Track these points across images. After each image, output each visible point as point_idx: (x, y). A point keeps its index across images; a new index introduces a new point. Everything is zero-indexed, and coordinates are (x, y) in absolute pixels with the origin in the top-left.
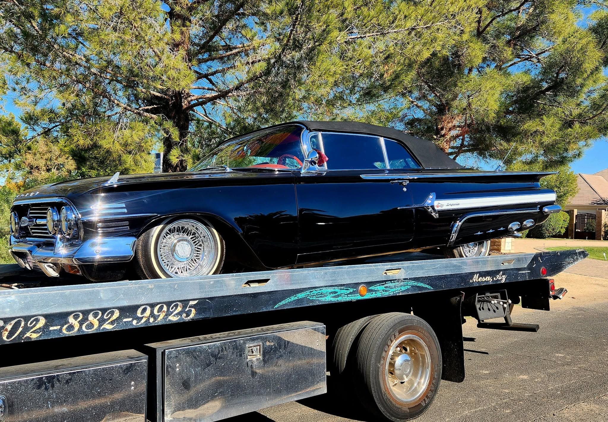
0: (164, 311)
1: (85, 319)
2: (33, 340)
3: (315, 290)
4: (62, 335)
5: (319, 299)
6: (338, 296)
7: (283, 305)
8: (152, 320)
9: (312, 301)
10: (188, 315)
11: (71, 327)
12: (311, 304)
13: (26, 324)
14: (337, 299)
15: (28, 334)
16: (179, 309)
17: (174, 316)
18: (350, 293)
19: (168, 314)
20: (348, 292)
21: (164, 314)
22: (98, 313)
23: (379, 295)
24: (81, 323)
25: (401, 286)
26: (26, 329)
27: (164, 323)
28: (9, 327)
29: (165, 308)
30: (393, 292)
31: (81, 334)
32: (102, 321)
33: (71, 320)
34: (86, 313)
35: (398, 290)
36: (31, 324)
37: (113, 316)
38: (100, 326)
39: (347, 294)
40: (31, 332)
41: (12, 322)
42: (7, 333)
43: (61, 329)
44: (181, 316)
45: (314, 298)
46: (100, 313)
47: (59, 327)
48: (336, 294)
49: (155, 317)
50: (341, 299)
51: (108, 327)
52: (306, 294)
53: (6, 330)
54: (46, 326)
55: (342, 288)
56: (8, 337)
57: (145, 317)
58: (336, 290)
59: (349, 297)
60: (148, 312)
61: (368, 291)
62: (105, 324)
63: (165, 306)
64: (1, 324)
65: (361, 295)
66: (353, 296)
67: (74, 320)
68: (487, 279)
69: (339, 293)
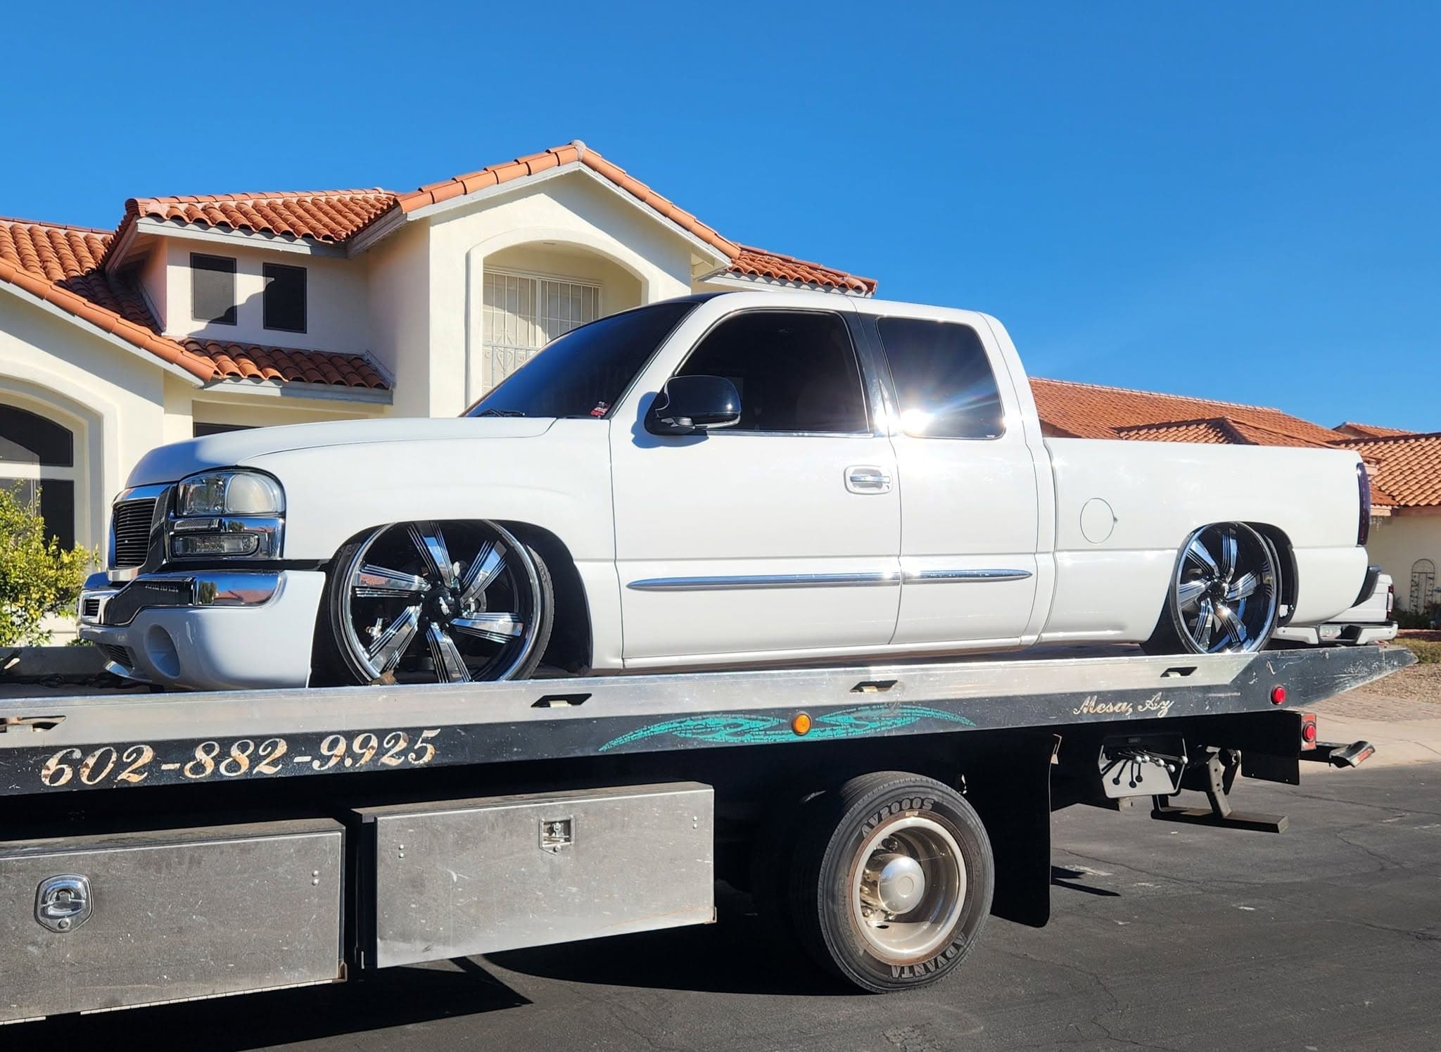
0: (372, 748)
1: (225, 754)
2: (132, 785)
3: (691, 720)
4: (182, 781)
5: (700, 737)
6: (743, 733)
7: (620, 746)
8: (348, 762)
9: (685, 740)
10: (419, 757)
11: (199, 767)
12: (681, 747)
13: (120, 757)
14: (740, 738)
15: (123, 776)
16: (402, 744)
17: (392, 756)
18: (772, 729)
19: (381, 752)
20: (768, 725)
21: (373, 752)
22: (249, 743)
23: (840, 734)
24: (218, 761)
25: (895, 718)
26: (120, 766)
27: (372, 769)
28: (91, 761)
29: (374, 742)
30: (875, 729)
31: (217, 779)
32: (255, 760)
33: (200, 754)
34: (226, 743)
35: (886, 725)
36: (127, 758)
37: (276, 752)
38: (252, 767)
39: (765, 730)
40: (129, 772)
41: (95, 753)
42: (87, 771)
43: (182, 768)
44: (406, 757)
45: (689, 735)
46: (252, 744)
47: (178, 765)
48: (739, 729)
49: (356, 758)
50: (748, 740)
51: (266, 769)
52: (670, 726)
53: (87, 765)
54: (155, 763)
55: (752, 717)
56: (89, 779)
57: (336, 756)
58: (739, 721)
59: (769, 735)
60: (341, 747)
61: (814, 724)
62: (261, 765)
63: (374, 737)
64: (77, 754)
65: (797, 733)
66: (779, 734)
67: (204, 755)
68: (1120, 708)
69: (746, 727)
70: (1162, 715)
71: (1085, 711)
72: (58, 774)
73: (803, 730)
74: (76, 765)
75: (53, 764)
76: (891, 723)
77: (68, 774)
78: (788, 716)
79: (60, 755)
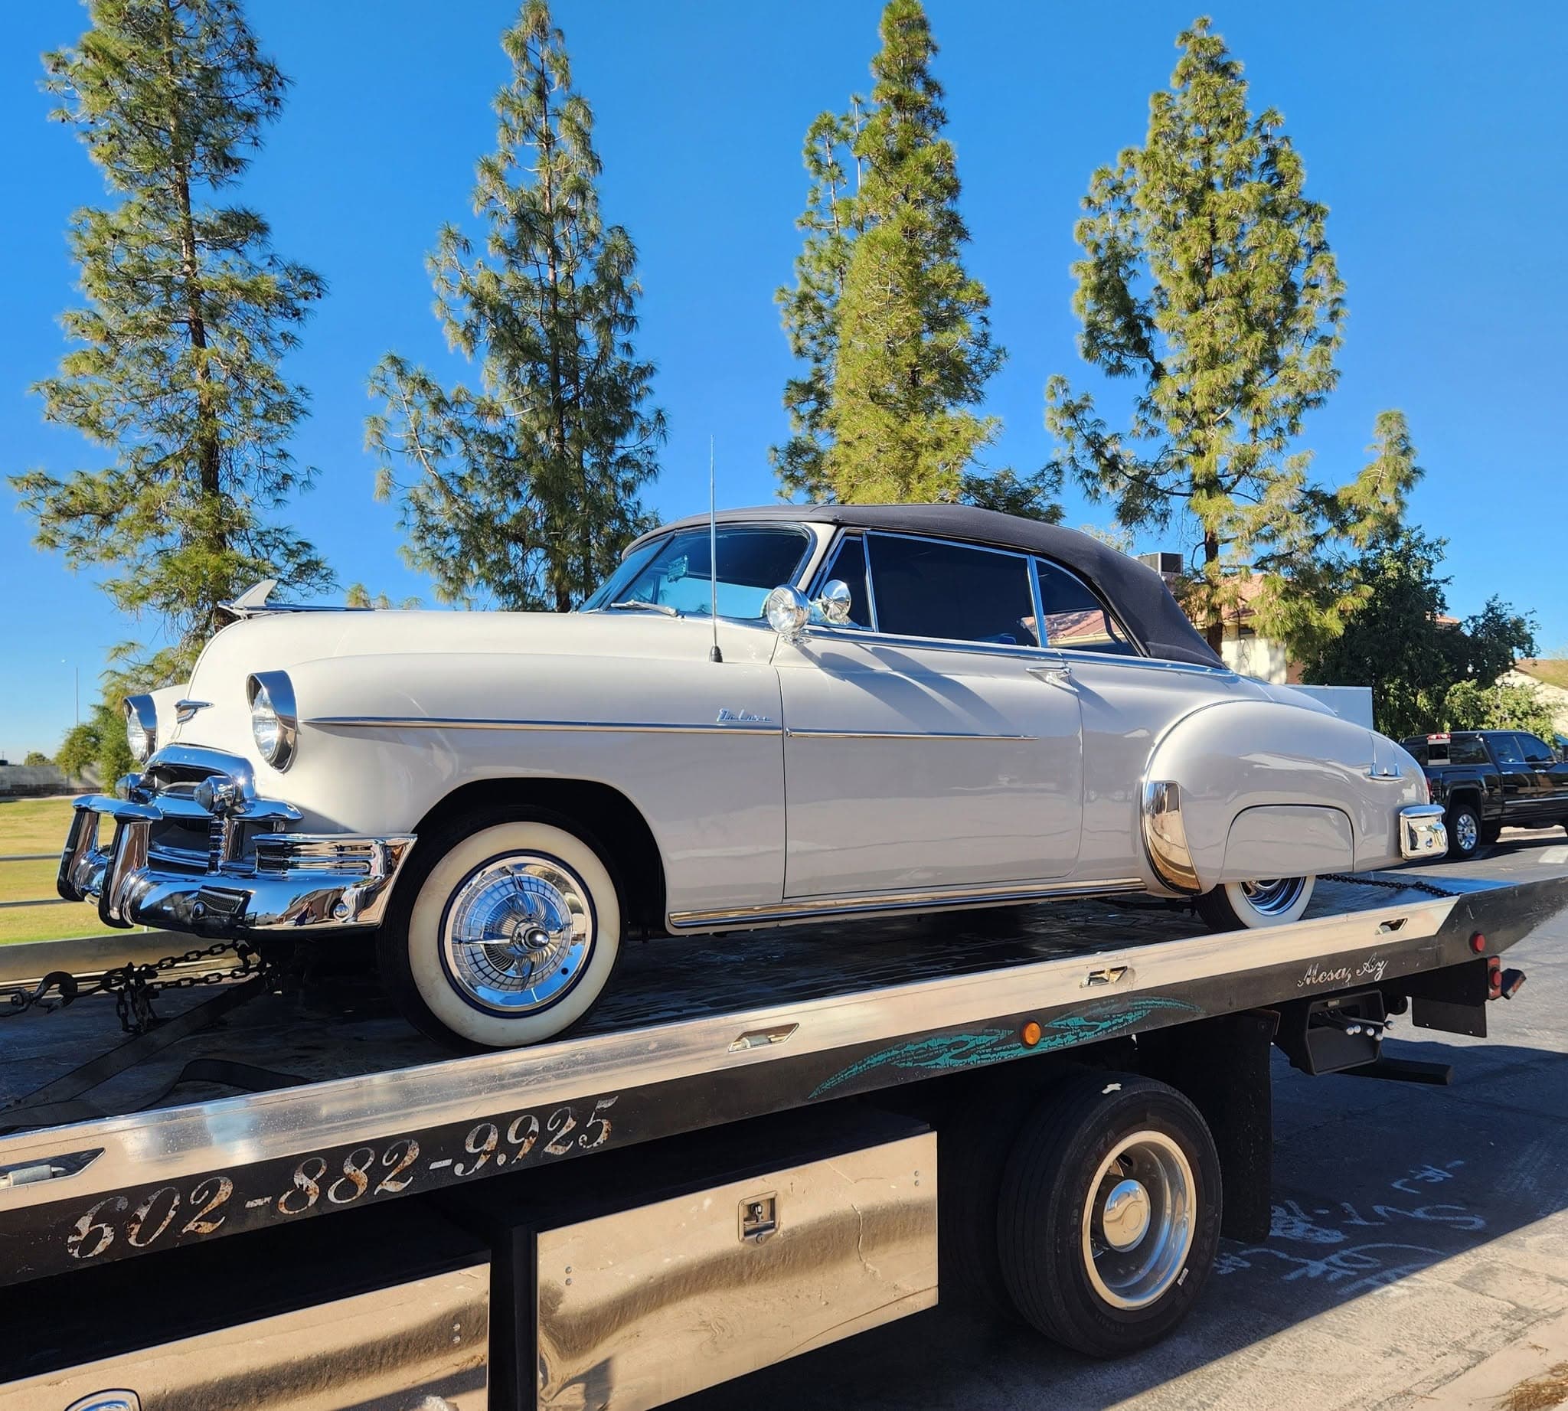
0: (533, 1133)
1: (335, 1172)
2: (204, 1239)
3: (912, 1043)
4: (277, 1220)
5: (922, 1065)
6: (968, 1054)
7: (832, 1090)
8: (501, 1159)
9: (906, 1071)
10: (593, 1138)
11: (301, 1195)
12: (902, 1081)
13: (185, 1200)
14: (965, 1061)
15: (190, 1226)
16: (571, 1123)
17: (558, 1143)
18: (999, 1043)
20: (995, 1039)
21: (533, 1140)
22: (368, 1152)
23: (1071, 1041)
24: (324, 1185)
25: (1126, 1013)
26: (186, 1212)
27: (532, 1164)
28: (143, 1213)
29: (535, 1127)
30: (1106, 1029)
31: (326, 1211)
32: (376, 1174)
33: (300, 1179)
34: (335, 1155)
35: (1117, 1024)
36: (196, 1199)
37: (406, 1158)
38: (372, 1185)
39: (992, 1046)
40: (197, 1221)
41: (149, 1198)
42: (137, 1228)
43: (275, 1203)
44: (576, 1141)
45: (910, 1064)
46: (371, 1152)
47: (268, 1199)
48: (964, 1049)
49: (511, 1150)
50: (974, 1061)
51: (391, 1187)
52: (889, 1055)
53: (136, 1220)
54: (236, 1199)
55: (977, 1031)
56: (139, 1239)
57: (485, 1153)
58: (964, 1038)
59: (996, 1052)
60: (493, 1138)
61: (1045, 1032)
62: (385, 1182)
63: (534, 1119)
64: (122, 1204)
65: (1028, 1046)
66: (1006, 1050)
67: (305, 1179)
68: (1340, 975)
69: (972, 1044)
70: (1378, 978)
71: (1308, 982)
72: (95, 1236)
73: (1030, 1041)
74: (120, 1221)
75: (84, 1225)
76: (1121, 1020)
77: (108, 1235)
78: (1014, 1025)
79: (95, 1209)
